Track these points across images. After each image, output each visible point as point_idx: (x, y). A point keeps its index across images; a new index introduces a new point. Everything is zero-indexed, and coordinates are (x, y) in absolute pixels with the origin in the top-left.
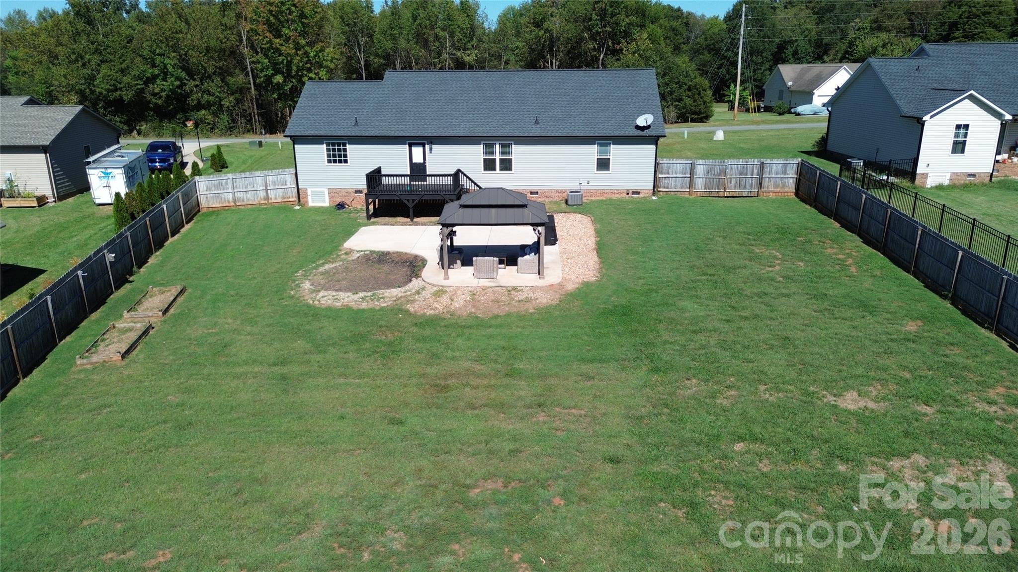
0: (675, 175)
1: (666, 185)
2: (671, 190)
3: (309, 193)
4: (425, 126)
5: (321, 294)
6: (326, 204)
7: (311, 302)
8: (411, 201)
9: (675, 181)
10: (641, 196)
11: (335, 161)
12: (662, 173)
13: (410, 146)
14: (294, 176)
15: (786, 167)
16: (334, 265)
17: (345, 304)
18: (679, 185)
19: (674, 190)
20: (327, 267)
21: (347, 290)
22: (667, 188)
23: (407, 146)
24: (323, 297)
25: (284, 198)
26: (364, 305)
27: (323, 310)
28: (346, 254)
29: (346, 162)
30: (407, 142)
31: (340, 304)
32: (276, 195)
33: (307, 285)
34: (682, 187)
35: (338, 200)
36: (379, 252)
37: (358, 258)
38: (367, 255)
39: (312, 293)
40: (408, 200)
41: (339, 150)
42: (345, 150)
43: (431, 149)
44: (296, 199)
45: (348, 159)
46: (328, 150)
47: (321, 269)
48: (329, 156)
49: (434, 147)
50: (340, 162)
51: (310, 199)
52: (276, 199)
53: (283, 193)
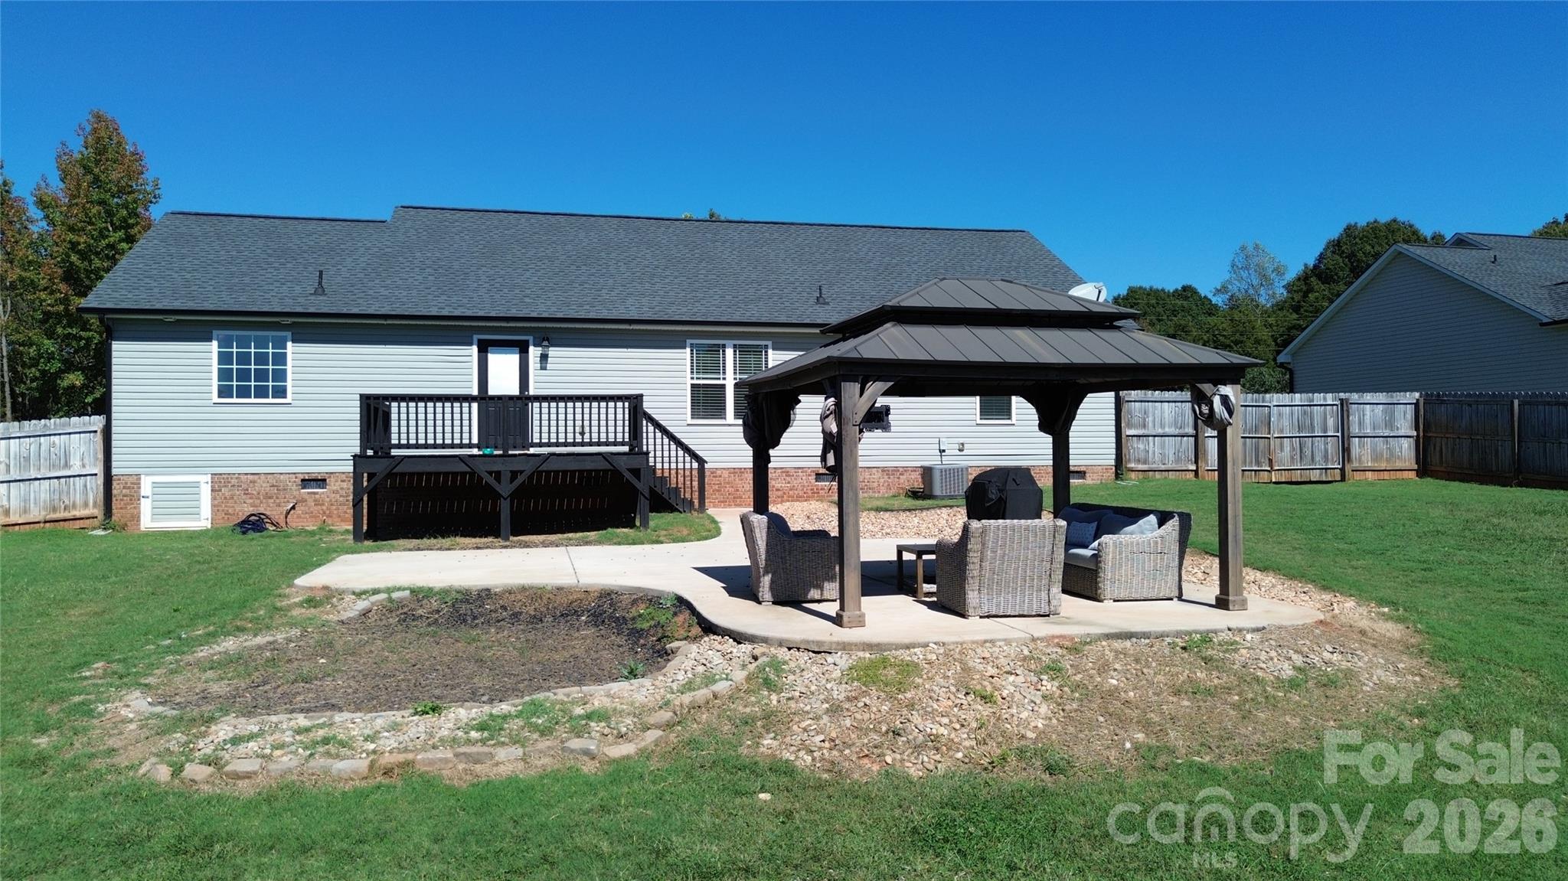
0: (1160, 431)
1: (1142, 455)
2: (1154, 466)
3: (146, 488)
6: (203, 520)
8: (506, 477)
9: (1163, 446)
11: (244, 392)
14: (99, 438)
15: (1392, 414)
19: (1163, 467)
22: (1145, 462)
23: (475, 348)
25: (54, 510)
29: (281, 392)
30: (476, 337)
32: (26, 500)
34: (1178, 460)
35: (245, 510)
36: (445, 592)
37: (365, 613)
38: (400, 604)
40: (498, 475)
41: (261, 359)
42: (281, 359)
43: (544, 358)
44: (98, 512)
45: (289, 384)
46: (224, 358)
48: (224, 375)
49: (553, 352)
50: (261, 392)
51: (146, 507)
52: (25, 511)
53: (52, 492)
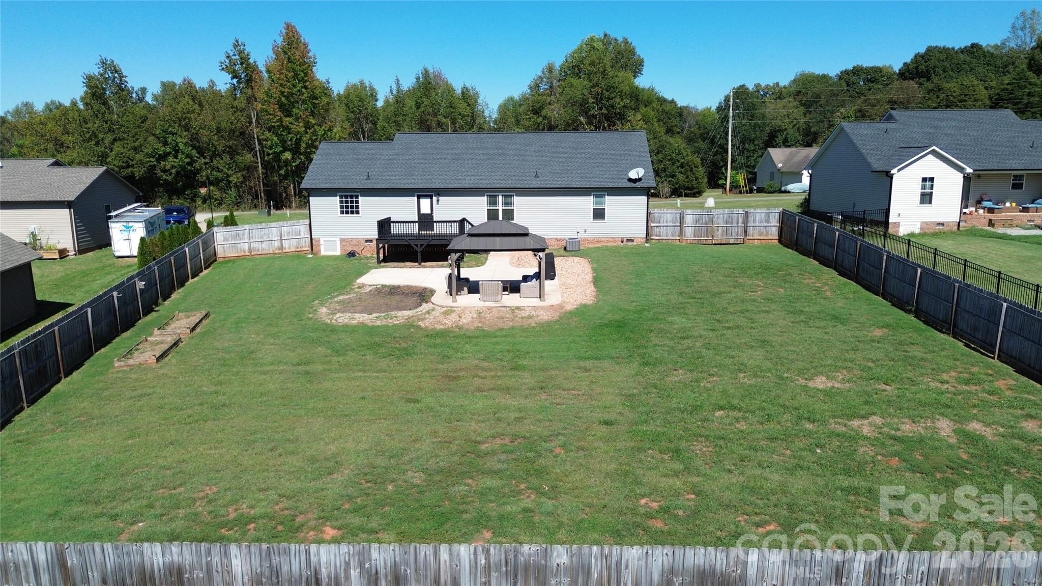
0: (666, 224)
1: (658, 234)
2: (663, 238)
3: (322, 242)
4: (433, 180)
5: (338, 315)
6: (338, 252)
7: (329, 321)
8: (419, 246)
9: (667, 230)
10: (635, 243)
11: (347, 213)
12: (653, 222)
13: (419, 197)
14: (308, 227)
15: (769, 216)
16: (347, 297)
17: (360, 321)
18: (670, 234)
19: (666, 238)
20: (341, 298)
21: (361, 312)
22: (659, 236)
23: (416, 198)
24: (340, 317)
25: (298, 248)
26: (378, 323)
27: (340, 327)
28: (359, 287)
29: (358, 213)
30: (416, 194)
31: (356, 322)
32: (290, 245)
33: (324, 310)
34: (673, 235)
35: (350, 249)
36: (390, 286)
37: (371, 291)
38: (379, 288)
39: (329, 315)
40: (416, 245)
41: (352, 202)
42: (357, 202)
43: (438, 201)
44: (309, 249)
45: (360, 210)
46: (341, 202)
47: (336, 299)
48: (342, 207)
49: (441, 198)
50: (352, 213)
51: (322, 248)
52: (290, 248)
53: (296, 242)
